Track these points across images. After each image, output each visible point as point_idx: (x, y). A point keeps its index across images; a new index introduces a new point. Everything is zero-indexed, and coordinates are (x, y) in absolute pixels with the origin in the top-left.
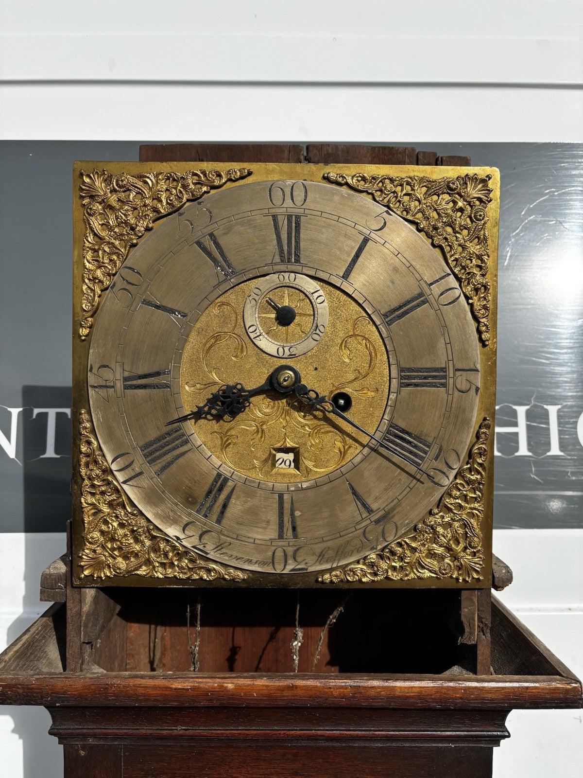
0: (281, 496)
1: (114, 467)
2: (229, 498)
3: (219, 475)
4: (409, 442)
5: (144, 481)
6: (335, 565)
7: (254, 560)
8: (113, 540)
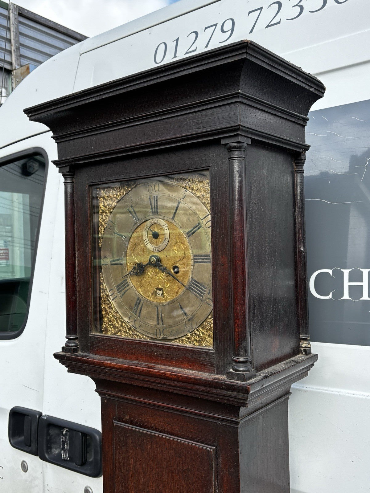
0: (157, 308)
1: (110, 294)
2: (141, 307)
3: (138, 298)
4: (199, 287)
5: (117, 299)
6: (176, 338)
7: (151, 333)
8: (110, 321)
